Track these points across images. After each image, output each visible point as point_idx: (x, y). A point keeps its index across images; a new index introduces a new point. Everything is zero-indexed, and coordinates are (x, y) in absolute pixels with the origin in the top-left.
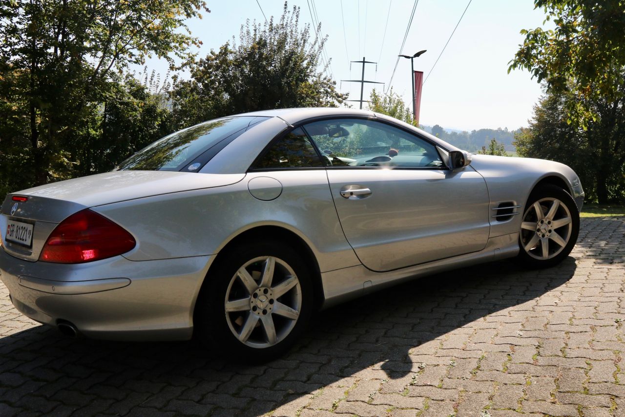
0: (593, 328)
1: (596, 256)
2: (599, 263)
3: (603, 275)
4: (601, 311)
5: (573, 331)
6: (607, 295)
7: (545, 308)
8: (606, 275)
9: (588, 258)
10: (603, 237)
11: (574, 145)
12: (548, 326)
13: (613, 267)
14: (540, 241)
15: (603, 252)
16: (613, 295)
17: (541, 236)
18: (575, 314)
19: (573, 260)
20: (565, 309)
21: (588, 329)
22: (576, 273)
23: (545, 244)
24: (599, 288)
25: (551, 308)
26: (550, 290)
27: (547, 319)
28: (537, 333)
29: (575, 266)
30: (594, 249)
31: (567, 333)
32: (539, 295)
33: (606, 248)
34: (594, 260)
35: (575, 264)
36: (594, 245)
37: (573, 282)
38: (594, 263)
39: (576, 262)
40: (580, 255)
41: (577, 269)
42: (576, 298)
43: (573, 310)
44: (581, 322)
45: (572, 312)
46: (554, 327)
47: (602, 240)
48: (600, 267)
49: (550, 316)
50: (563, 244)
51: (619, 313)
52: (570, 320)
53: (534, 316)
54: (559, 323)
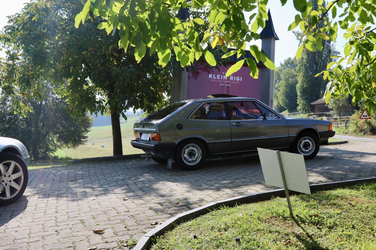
0: (43, 237)
1: (39, 193)
2: (42, 198)
3: (44, 205)
4: (46, 226)
5: (31, 241)
6: (48, 216)
7: (12, 230)
8: (46, 204)
9: (34, 195)
10: (41, 182)
11: (17, 126)
12: (15, 241)
13: (50, 199)
14: (4, 188)
15: (43, 191)
16: (52, 216)
17: (5, 185)
18: (31, 231)
19: (25, 197)
20: (25, 228)
21: (40, 239)
22: (28, 205)
23: (8, 189)
24: (43, 213)
25: (16, 229)
26: (14, 217)
27: (14, 236)
28: (9, 246)
29: (27, 201)
30: (37, 189)
31: (28, 243)
32: (7, 222)
33: (44, 188)
34: (38, 196)
35: (27, 199)
36: (36, 187)
37: (27, 211)
38: (38, 197)
39: (28, 198)
40: (29, 194)
41: (28, 203)
42: (30, 220)
43: (29, 228)
44: (35, 235)
45: (29, 230)
46: (19, 241)
47: (41, 183)
48: (42, 200)
49: (16, 234)
50: (18, 188)
51: (57, 226)
52: (29, 235)
53: (6, 236)
54: (22, 238)
